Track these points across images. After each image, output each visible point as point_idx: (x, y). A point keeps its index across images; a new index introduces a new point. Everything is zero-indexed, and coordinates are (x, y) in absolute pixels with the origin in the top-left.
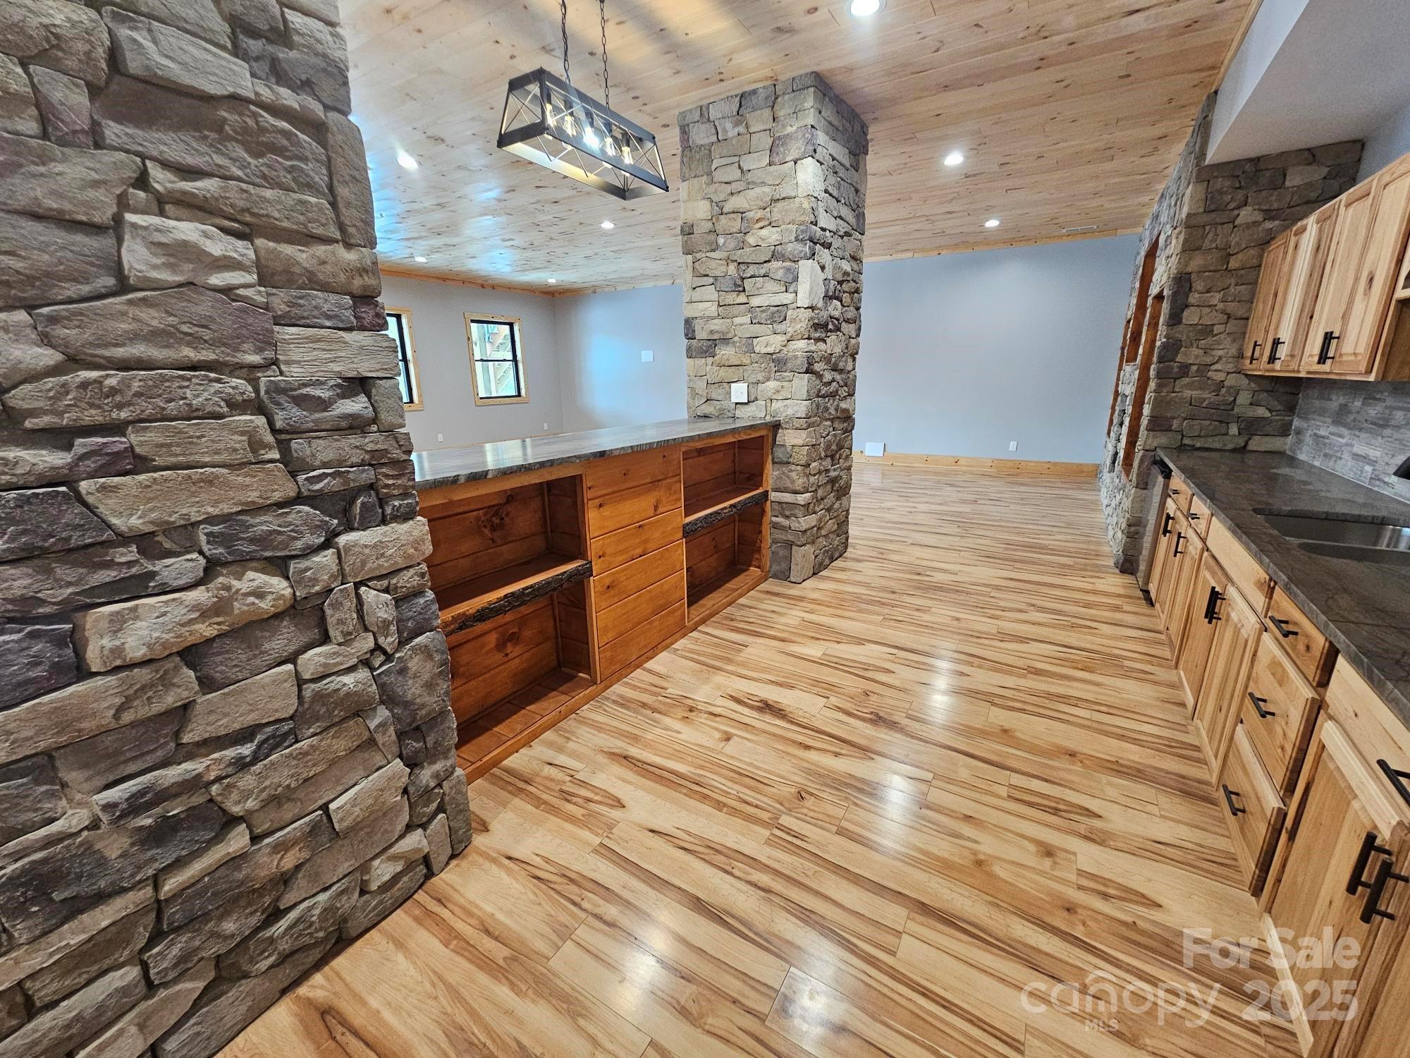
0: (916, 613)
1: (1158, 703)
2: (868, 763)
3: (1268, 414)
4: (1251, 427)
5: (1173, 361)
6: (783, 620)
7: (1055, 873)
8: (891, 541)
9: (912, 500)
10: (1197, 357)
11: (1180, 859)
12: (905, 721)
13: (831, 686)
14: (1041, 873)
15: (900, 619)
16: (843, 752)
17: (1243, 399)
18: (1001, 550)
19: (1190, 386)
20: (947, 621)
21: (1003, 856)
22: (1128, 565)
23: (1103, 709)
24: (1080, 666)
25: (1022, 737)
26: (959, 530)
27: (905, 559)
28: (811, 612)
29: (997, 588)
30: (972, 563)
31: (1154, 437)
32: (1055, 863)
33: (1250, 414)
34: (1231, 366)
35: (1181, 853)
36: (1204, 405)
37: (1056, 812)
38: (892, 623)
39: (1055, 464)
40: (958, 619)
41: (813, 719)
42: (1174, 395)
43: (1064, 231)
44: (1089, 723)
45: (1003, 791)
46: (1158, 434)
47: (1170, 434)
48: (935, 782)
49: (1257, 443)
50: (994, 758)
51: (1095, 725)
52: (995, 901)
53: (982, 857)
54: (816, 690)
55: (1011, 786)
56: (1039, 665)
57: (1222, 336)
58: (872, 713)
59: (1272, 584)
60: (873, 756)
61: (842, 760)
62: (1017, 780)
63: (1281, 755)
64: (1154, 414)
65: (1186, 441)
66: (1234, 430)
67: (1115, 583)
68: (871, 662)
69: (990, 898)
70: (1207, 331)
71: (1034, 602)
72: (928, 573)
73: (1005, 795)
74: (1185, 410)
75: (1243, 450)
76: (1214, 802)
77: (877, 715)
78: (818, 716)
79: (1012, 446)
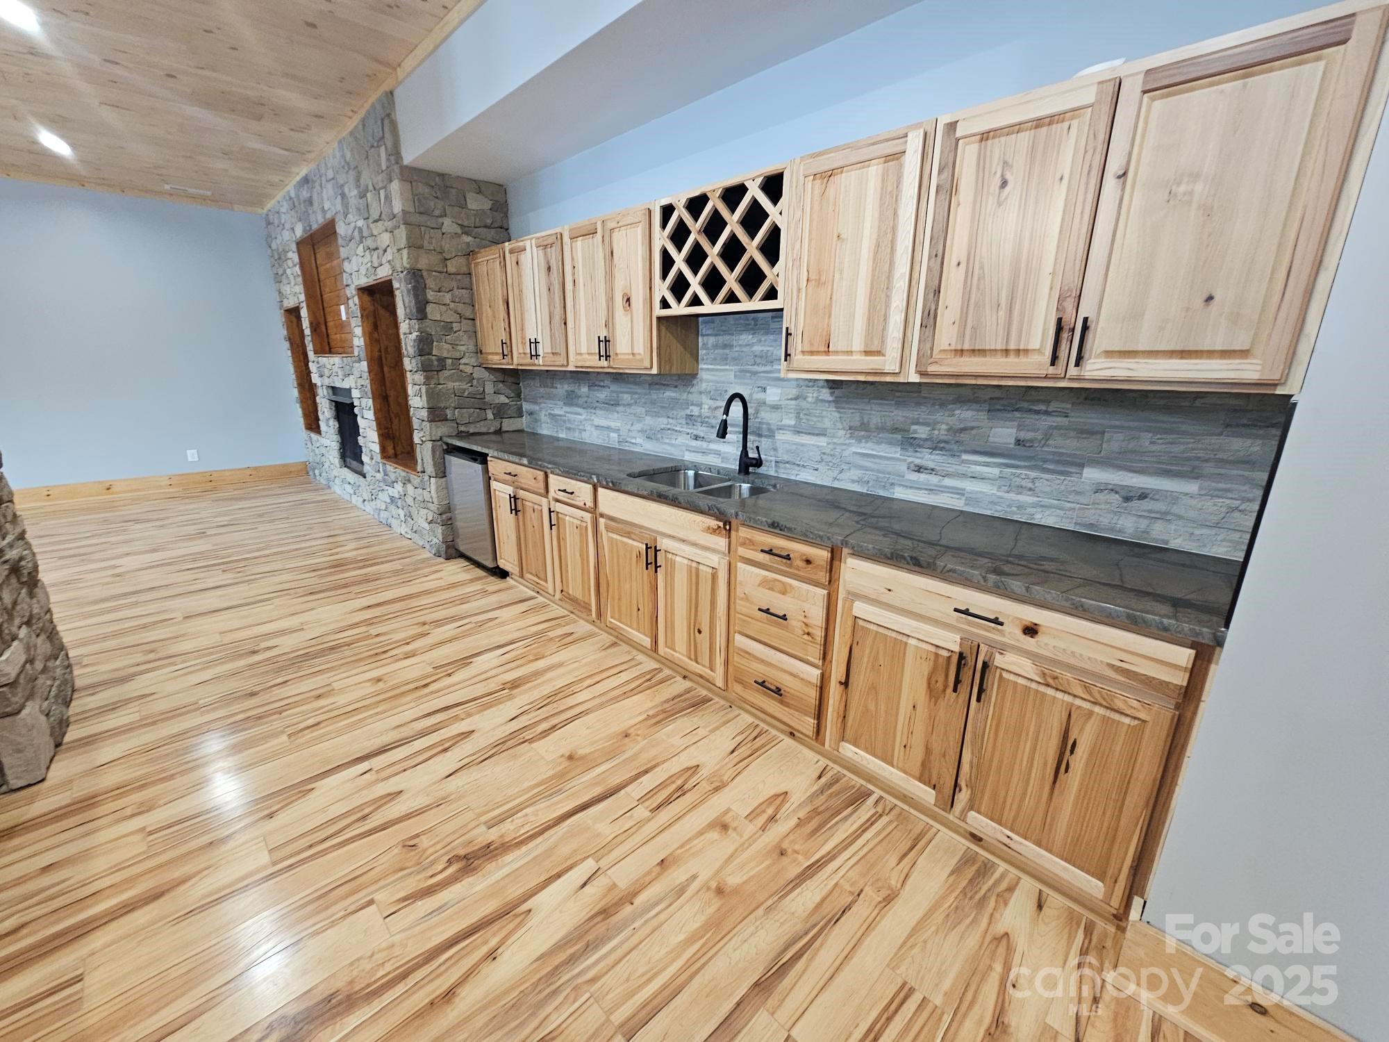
0: (322, 702)
1: (603, 653)
2: (533, 921)
3: (507, 401)
4: (500, 412)
5: (430, 354)
6: (100, 864)
7: (745, 837)
8: (144, 627)
9: (94, 557)
10: (448, 351)
11: (748, 753)
12: (493, 835)
13: (353, 882)
14: (742, 848)
15: (311, 722)
16: (493, 943)
17: (489, 388)
18: (316, 580)
19: (450, 378)
20: (370, 689)
21: (718, 864)
22: (452, 552)
23: (589, 682)
24: (531, 657)
25: (587, 751)
26: (231, 575)
27: (204, 642)
28: (145, 808)
29: (369, 622)
30: (304, 607)
31: (437, 427)
32: (735, 829)
33: (497, 402)
34: (473, 360)
35: (744, 748)
36: (466, 394)
37: (681, 791)
38: (309, 735)
39: (256, 469)
40: (379, 680)
41: (397, 951)
42: (441, 386)
43: (167, 187)
44: (598, 701)
45: (642, 812)
46: (439, 423)
47: (448, 423)
48: (604, 863)
49: (508, 425)
50: (597, 791)
51: (603, 699)
52: (765, 906)
53: (713, 885)
54: (338, 909)
55: (641, 800)
56: (509, 677)
57: (461, 333)
58: (450, 862)
59: (728, 527)
60: (524, 907)
61: (507, 955)
62: (635, 790)
63: (810, 639)
64: (431, 406)
65: (462, 428)
66: (490, 416)
67: (456, 570)
68: (357, 801)
69: (760, 911)
70: (448, 328)
71: (422, 619)
72: (264, 645)
73: (647, 814)
74: (453, 401)
75: (499, 432)
76: (706, 700)
77: (458, 858)
78: (397, 938)
79: (192, 455)
